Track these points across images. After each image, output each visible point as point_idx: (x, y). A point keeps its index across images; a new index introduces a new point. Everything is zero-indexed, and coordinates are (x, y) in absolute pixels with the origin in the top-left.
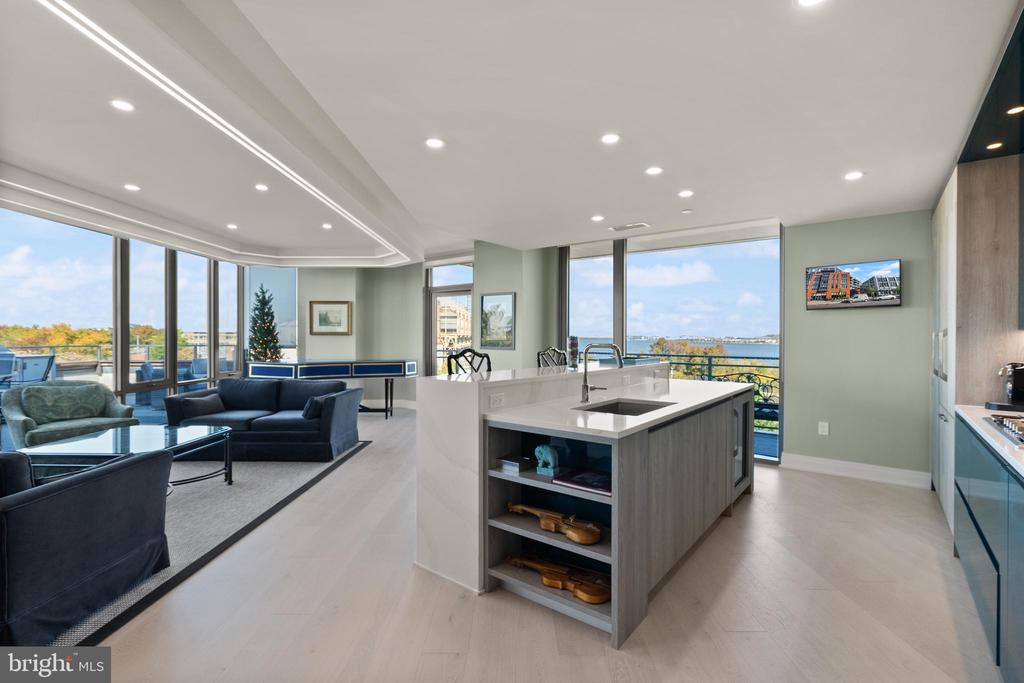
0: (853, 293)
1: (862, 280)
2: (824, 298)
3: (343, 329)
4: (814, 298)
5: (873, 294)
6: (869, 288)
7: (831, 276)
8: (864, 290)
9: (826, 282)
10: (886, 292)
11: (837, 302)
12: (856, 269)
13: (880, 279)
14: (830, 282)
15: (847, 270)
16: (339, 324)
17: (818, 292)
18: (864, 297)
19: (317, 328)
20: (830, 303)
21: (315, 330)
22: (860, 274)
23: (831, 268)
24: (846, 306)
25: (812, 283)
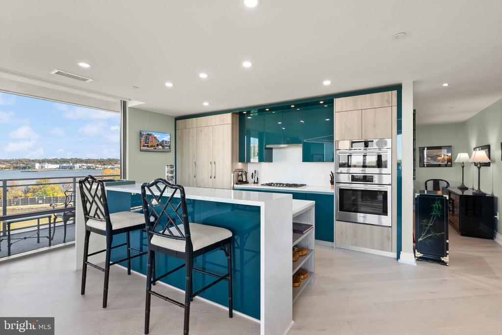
0: (158, 145)
1: (160, 140)
2: (148, 146)
4: (144, 146)
5: (163, 147)
6: (161, 144)
7: (151, 136)
8: (161, 145)
9: (148, 139)
10: (166, 146)
11: (152, 148)
12: (159, 136)
13: (165, 141)
14: (150, 140)
15: (156, 136)
17: (146, 143)
18: (160, 147)
20: (150, 148)
22: (160, 138)
23: (150, 133)
24: (155, 150)
25: (143, 138)
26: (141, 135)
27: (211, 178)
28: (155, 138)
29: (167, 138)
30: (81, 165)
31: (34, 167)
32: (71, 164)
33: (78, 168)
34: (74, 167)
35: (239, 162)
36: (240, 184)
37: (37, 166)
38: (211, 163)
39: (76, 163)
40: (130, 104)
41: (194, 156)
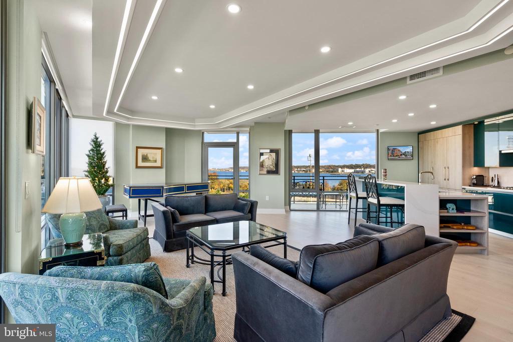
0: (401, 155)
1: (403, 152)
2: (394, 156)
3: (158, 164)
4: (391, 156)
5: (406, 156)
6: (405, 154)
7: (396, 150)
10: (409, 155)
11: (397, 157)
13: (408, 152)
14: (395, 152)
16: (156, 161)
17: (392, 154)
18: (404, 156)
19: (140, 164)
20: (395, 158)
21: (139, 165)
22: (403, 150)
23: (395, 147)
24: (399, 159)
25: (390, 152)
26: (388, 149)
27: (445, 180)
28: (399, 150)
29: (409, 149)
30: (370, 170)
31: (338, 171)
32: (363, 169)
33: (368, 172)
34: (365, 171)
35: (475, 166)
36: (474, 186)
37: (340, 170)
38: (445, 168)
39: (367, 168)
40: (381, 131)
41: (432, 162)
